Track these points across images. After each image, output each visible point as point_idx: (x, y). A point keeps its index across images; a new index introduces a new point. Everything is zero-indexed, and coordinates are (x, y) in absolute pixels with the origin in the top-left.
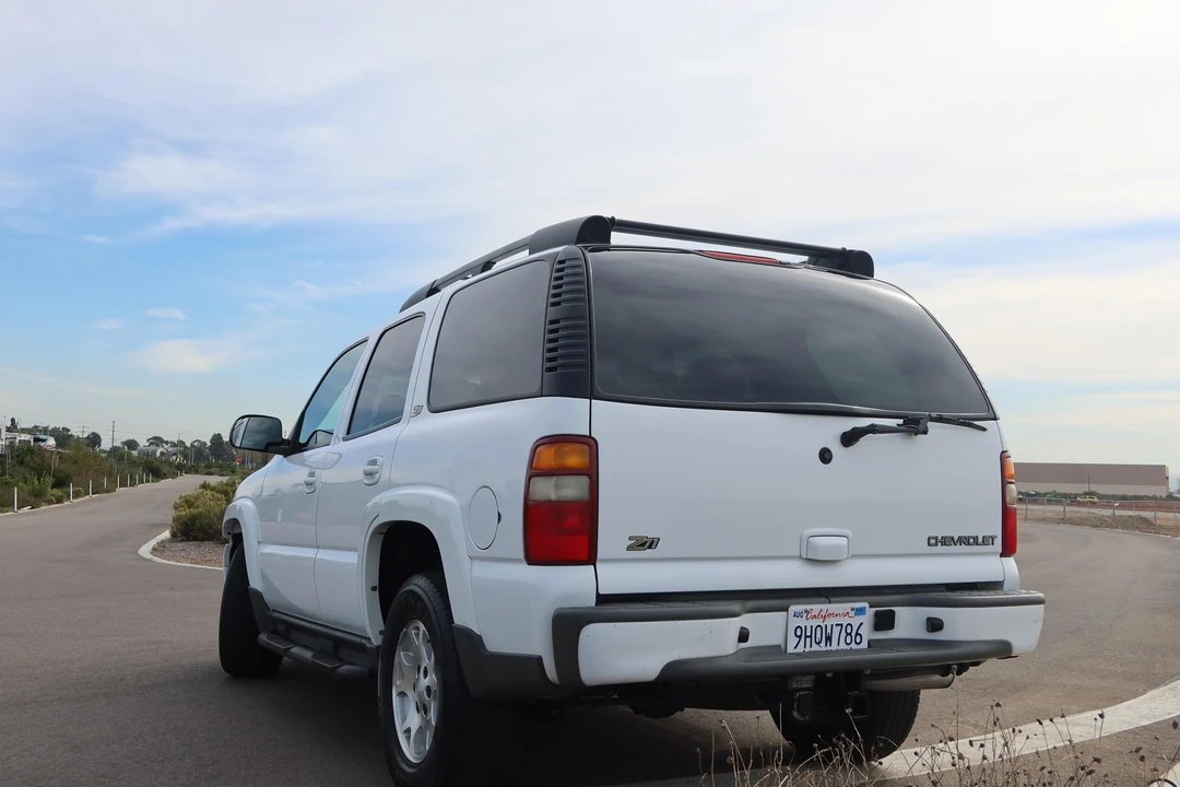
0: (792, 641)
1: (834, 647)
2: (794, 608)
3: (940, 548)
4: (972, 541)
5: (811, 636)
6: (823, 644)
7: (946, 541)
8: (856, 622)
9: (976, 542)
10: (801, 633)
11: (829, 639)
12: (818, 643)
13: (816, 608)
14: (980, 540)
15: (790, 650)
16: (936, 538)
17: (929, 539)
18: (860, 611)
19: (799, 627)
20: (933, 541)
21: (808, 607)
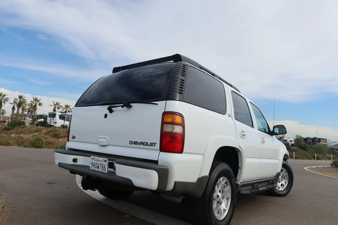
0: (91, 166)
1: (99, 170)
2: (92, 157)
3: (133, 145)
4: (145, 144)
5: (94, 165)
6: (97, 168)
7: (136, 143)
8: (104, 164)
9: (147, 144)
10: (93, 164)
11: (98, 167)
12: (96, 168)
13: (96, 158)
14: (149, 144)
15: (90, 168)
16: (132, 141)
17: (130, 142)
18: (105, 161)
19: (92, 162)
20: (131, 143)
21: (94, 157)
